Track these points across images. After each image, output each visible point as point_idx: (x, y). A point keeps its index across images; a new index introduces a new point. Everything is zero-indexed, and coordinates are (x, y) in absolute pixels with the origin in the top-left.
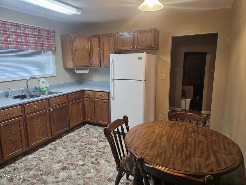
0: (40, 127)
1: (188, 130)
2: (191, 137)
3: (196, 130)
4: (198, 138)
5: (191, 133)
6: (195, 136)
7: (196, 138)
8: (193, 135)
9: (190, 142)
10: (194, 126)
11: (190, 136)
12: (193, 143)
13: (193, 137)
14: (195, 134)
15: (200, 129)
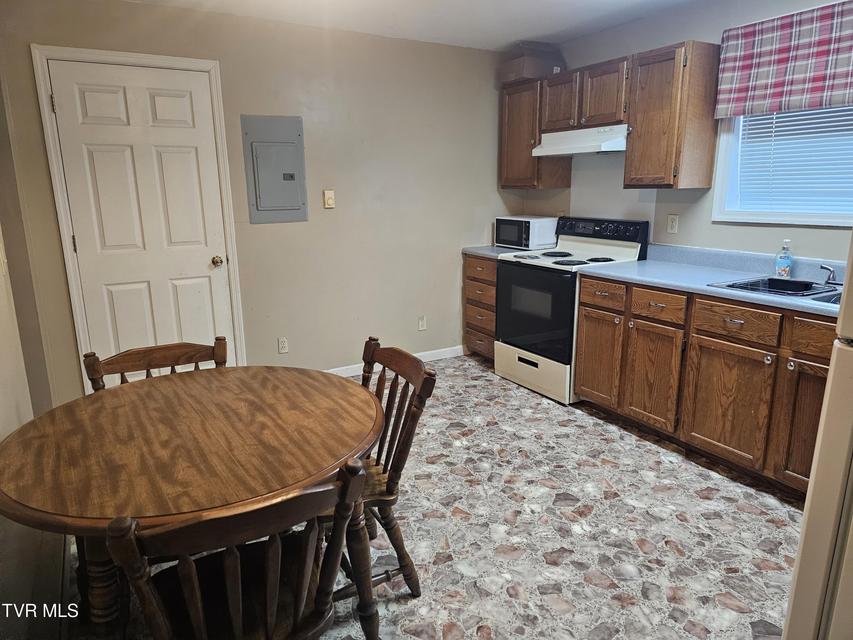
0: (731, 399)
1: (193, 464)
2: (165, 445)
3: (158, 478)
4: (140, 449)
5: (173, 457)
6: (152, 453)
7: (145, 449)
8: (164, 454)
9: (161, 427)
10: (179, 496)
11: (172, 445)
12: (150, 428)
13: (156, 446)
14: (157, 459)
15: (144, 496)
